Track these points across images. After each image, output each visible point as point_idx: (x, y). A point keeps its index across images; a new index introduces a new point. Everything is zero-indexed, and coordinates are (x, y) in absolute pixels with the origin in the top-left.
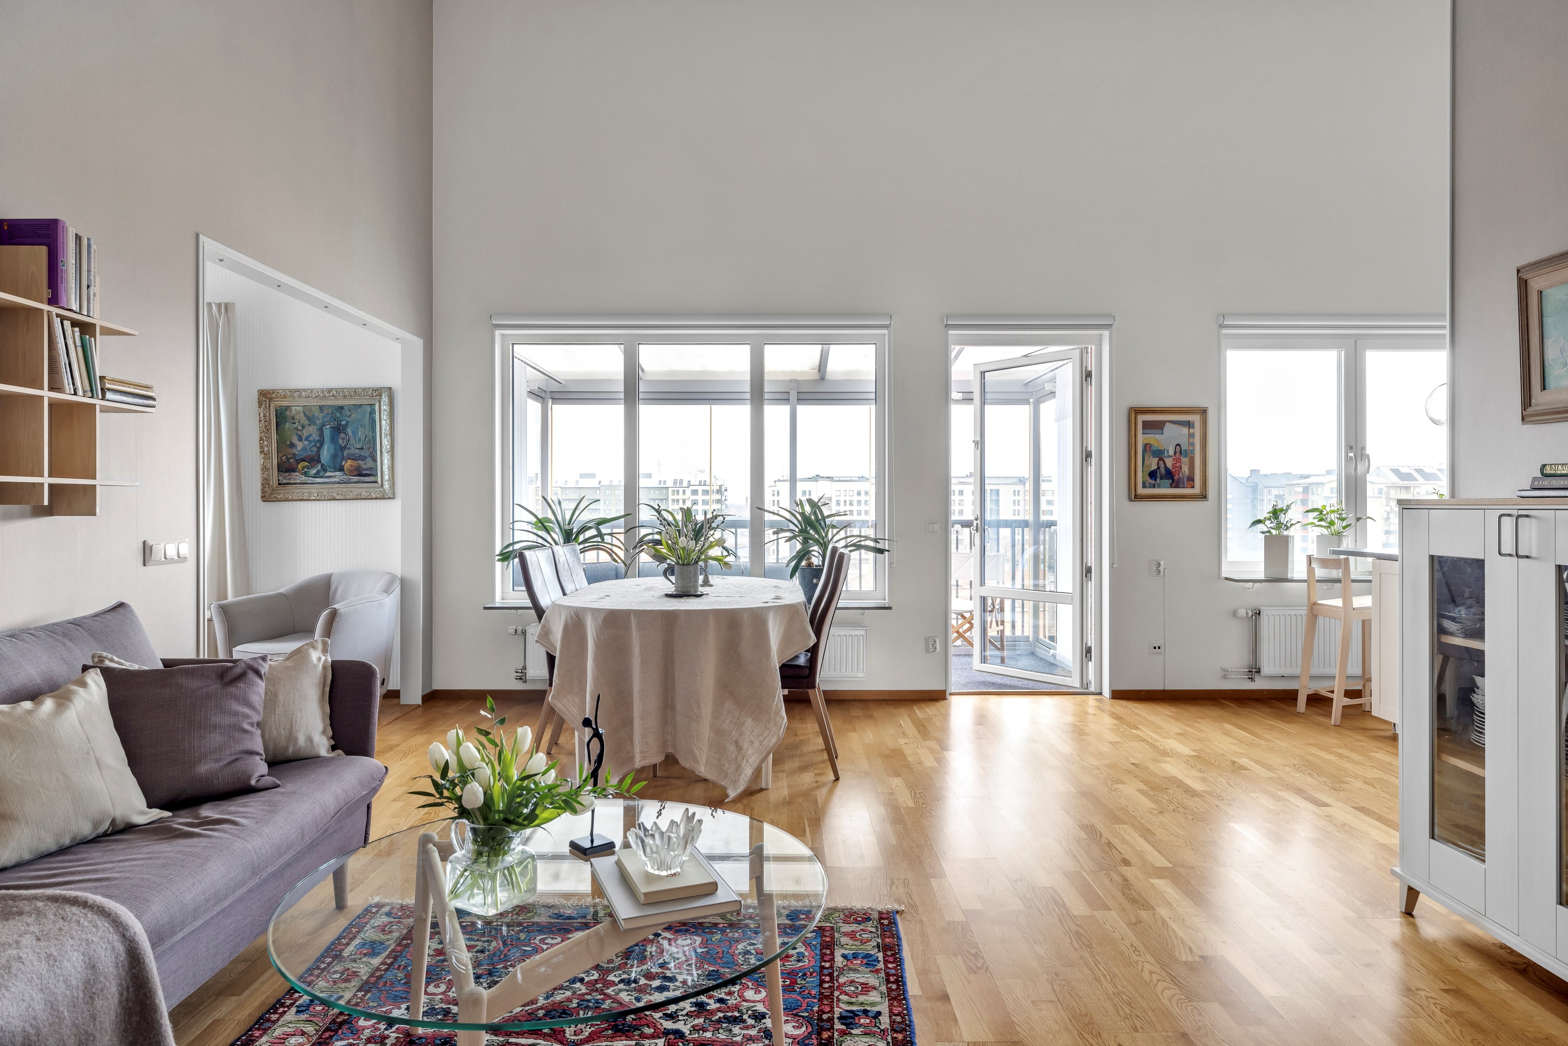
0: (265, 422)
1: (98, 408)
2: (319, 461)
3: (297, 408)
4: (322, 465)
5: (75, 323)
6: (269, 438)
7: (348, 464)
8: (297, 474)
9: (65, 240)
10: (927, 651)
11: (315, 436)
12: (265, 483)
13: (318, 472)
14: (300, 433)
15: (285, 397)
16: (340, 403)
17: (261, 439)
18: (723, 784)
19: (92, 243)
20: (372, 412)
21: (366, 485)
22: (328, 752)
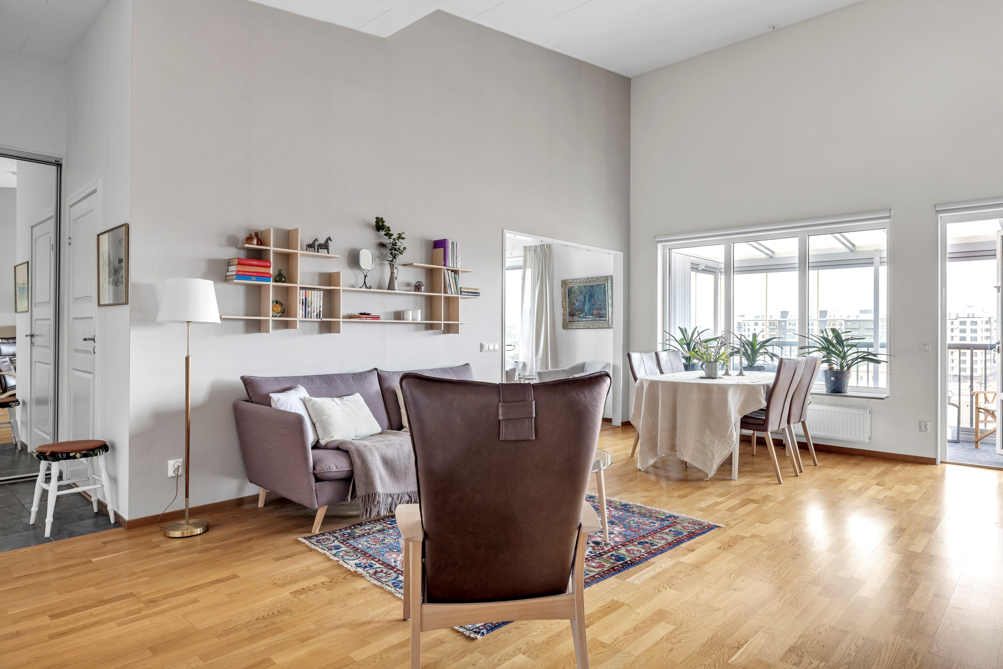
0: (564, 293)
1: (460, 298)
2: (584, 311)
3: (576, 287)
4: (585, 313)
5: (452, 271)
6: (566, 301)
7: (595, 312)
8: (576, 317)
9: (449, 245)
10: (920, 430)
11: (583, 300)
12: (564, 321)
13: (584, 316)
14: (577, 298)
15: (572, 283)
16: (592, 284)
17: (562, 302)
19: (457, 244)
20: (605, 287)
21: (602, 322)
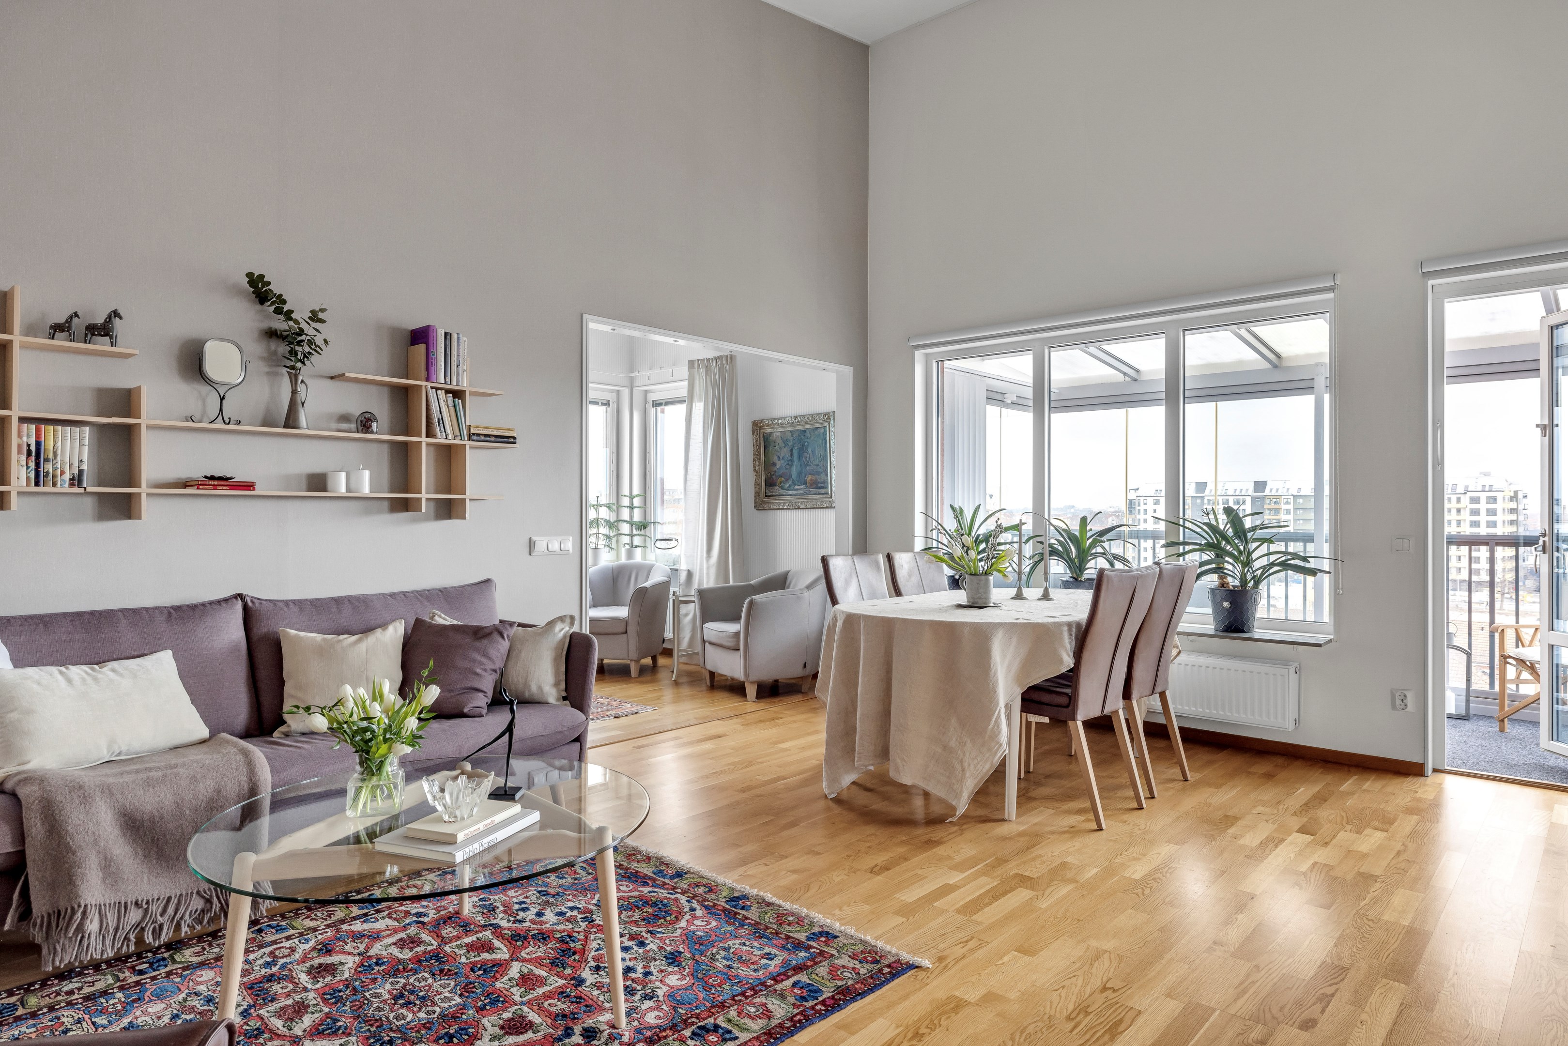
0: (757, 445)
1: (467, 447)
2: (790, 477)
3: (776, 433)
4: (793, 480)
5: (447, 392)
6: (760, 459)
7: (809, 478)
8: (777, 487)
9: (435, 338)
10: (1394, 707)
11: (788, 455)
12: (757, 494)
13: (790, 486)
14: (779, 454)
15: (769, 425)
16: (803, 428)
17: (754, 460)
18: (954, 803)
19: (461, 336)
20: (825, 434)
21: (821, 496)
22: (558, 700)
